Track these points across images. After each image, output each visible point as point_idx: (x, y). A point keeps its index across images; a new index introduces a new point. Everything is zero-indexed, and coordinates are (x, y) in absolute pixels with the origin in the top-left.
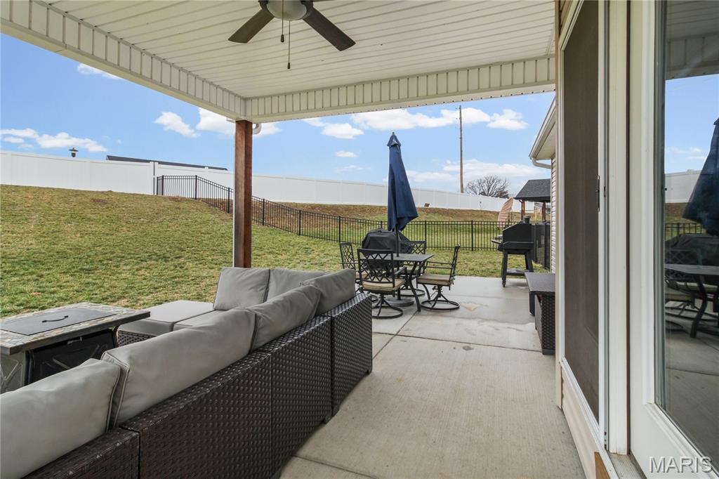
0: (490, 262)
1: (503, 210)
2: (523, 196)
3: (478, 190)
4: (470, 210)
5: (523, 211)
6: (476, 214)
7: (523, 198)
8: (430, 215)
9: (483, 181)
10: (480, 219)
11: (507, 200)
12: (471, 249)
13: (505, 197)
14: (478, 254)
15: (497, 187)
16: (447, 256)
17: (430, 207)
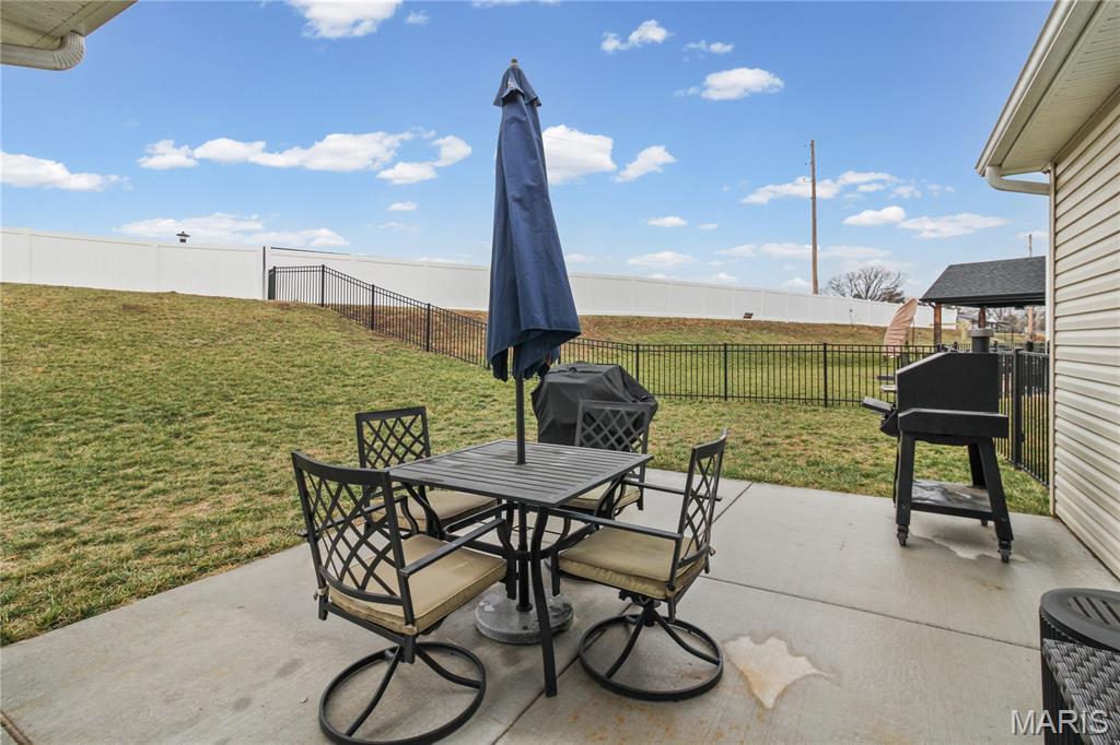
0: (864, 439)
1: (893, 324)
2: (938, 296)
3: (847, 290)
4: (831, 325)
5: (937, 325)
6: (842, 331)
7: (936, 300)
8: (752, 332)
9: (857, 275)
10: (849, 341)
11: (902, 304)
12: (822, 402)
13: (898, 302)
14: (837, 415)
15: (883, 286)
16: (767, 416)
17: (753, 318)
